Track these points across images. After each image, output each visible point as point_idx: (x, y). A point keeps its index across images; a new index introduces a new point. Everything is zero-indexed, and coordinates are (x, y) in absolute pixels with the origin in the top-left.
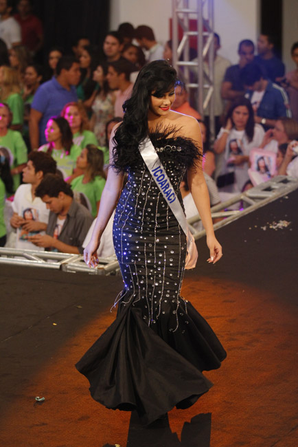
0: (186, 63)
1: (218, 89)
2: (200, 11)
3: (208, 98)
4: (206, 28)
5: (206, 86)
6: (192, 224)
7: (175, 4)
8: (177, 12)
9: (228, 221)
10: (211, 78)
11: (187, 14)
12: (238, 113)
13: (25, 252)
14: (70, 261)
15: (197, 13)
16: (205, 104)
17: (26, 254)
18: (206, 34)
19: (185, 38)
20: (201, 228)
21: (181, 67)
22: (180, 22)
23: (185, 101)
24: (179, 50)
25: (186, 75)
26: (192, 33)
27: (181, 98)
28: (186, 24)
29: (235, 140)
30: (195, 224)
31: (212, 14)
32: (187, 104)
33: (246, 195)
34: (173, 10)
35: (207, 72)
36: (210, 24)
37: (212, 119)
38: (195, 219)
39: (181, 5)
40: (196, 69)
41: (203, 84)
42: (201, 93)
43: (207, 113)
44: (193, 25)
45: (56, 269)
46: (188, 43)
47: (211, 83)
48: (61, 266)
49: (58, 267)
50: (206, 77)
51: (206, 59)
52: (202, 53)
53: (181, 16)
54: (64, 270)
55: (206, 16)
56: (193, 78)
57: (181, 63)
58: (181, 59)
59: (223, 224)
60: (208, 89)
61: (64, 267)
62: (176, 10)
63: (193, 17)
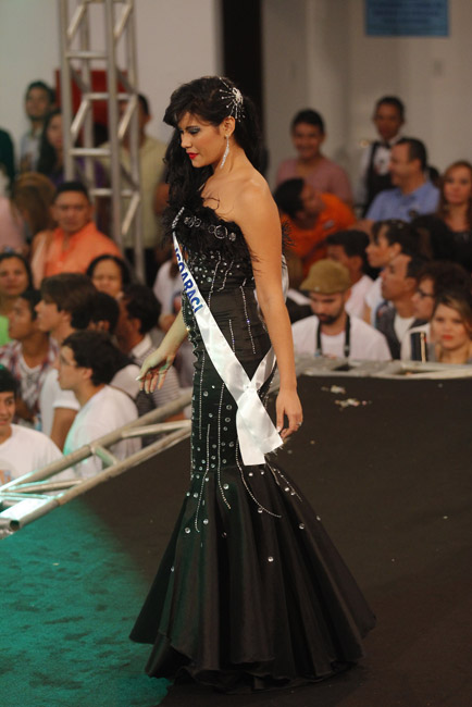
0: (88, 151)
1: (148, 199)
2: (110, 55)
3: (130, 214)
4: (122, 87)
5: (127, 192)
6: (107, 447)
7: (65, 42)
8: (69, 59)
9: (174, 440)
10: (135, 177)
11: (87, 60)
15: (105, 58)
16: (126, 226)
18: (122, 96)
19: (84, 105)
20: (124, 455)
21: (79, 160)
22: (75, 77)
23: (87, 221)
24: (75, 127)
25: (89, 173)
26: (98, 96)
28: (86, 79)
30: (112, 448)
31: (132, 59)
32: (92, 227)
34: (62, 54)
35: (128, 167)
36: (131, 79)
37: (139, 252)
38: (112, 438)
39: (75, 45)
40: (106, 162)
41: (122, 188)
42: (117, 206)
43: (129, 244)
44: (99, 80)
46: (90, 114)
47: (135, 187)
50: (125, 176)
51: (125, 142)
52: (117, 130)
53: (76, 64)
55: (122, 64)
56: (103, 178)
57: (80, 152)
58: (79, 143)
59: (164, 446)
60: (130, 198)
62: (68, 54)
63: (99, 65)
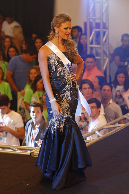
0: (94, 46)
3: (106, 64)
4: (105, 27)
5: (105, 58)
8: (89, 19)
9: (118, 129)
11: (94, 19)
12: (120, 77)
13: (11, 146)
14: (35, 151)
15: (100, 19)
16: (104, 68)
17: (11, 148)
18: (104, 30)
19: (93, 32)
22: (91, 24)
24: (91, 39)
26: (97, 30)
27: (92, 64)
28: (94, 25)
29: (119, 91)
31: (108, 20)
33: (127, 115)
34: (87, 18)
35: (105, 50)
36: (107, 25)
39: (91, 15)
42: (102, 62)
44: (98, 25)
45: (28, 155)
46: (95, 35)
48: (31, 154)
49: (29, 154)
52: (103, 40)
53: (91, 20)
54: (32, 156)
55: (105, 21)
57: (92, 46)
61: (32, 154)
62: (89, 18)
63: (98, 21)
